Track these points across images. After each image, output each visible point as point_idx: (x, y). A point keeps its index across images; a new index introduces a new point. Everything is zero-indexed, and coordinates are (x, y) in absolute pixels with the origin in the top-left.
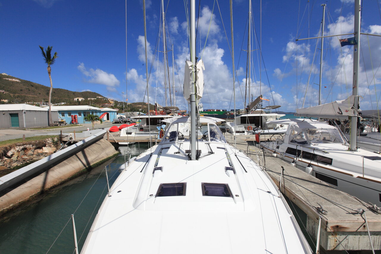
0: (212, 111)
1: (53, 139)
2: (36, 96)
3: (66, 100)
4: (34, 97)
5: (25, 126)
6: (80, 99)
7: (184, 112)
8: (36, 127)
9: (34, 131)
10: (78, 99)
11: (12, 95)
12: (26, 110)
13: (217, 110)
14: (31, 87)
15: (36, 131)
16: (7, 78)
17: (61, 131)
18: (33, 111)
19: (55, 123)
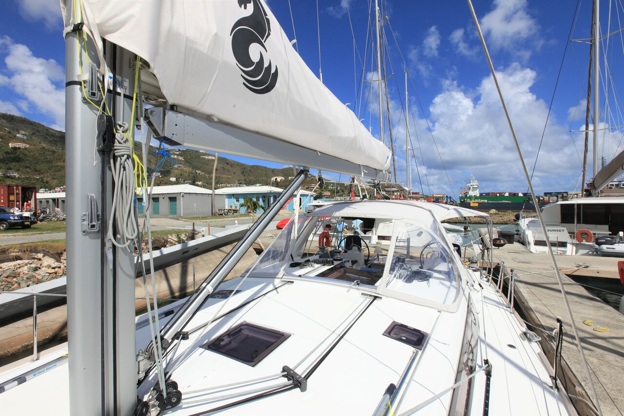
0: (498, 195)
1: (178, 235)
2: (230, 176)
3: (263, 180)
4: (229, 178)
5: (182, 215)
6: (279, 179)
7: (441, 197)
8: (196, 216)
9: (187, 221)
10: (276, 179)
11: (207, 176)
12: (185, 193)
13: (510, 194)
14: (227, 165)
15: (189, 221)
16: (204, 155)
17: (194, 224)
18: (193, 193)
19: (220, 211)
